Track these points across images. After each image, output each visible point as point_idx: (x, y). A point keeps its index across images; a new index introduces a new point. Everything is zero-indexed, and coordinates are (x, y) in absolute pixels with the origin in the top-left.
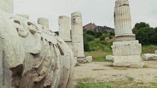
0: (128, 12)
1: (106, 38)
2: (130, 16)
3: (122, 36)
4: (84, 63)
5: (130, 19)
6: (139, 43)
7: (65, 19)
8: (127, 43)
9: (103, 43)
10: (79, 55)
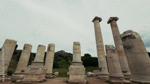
0: (79, 49)
1: (69, 60)
2: (80, 51)
3: (75, 62)
4: (51, 78)
5: (80, 53)
6: (84, 67)
7: (43, 47)
8: (78, 67)
9: (67, 63)
10: (48, 72)
